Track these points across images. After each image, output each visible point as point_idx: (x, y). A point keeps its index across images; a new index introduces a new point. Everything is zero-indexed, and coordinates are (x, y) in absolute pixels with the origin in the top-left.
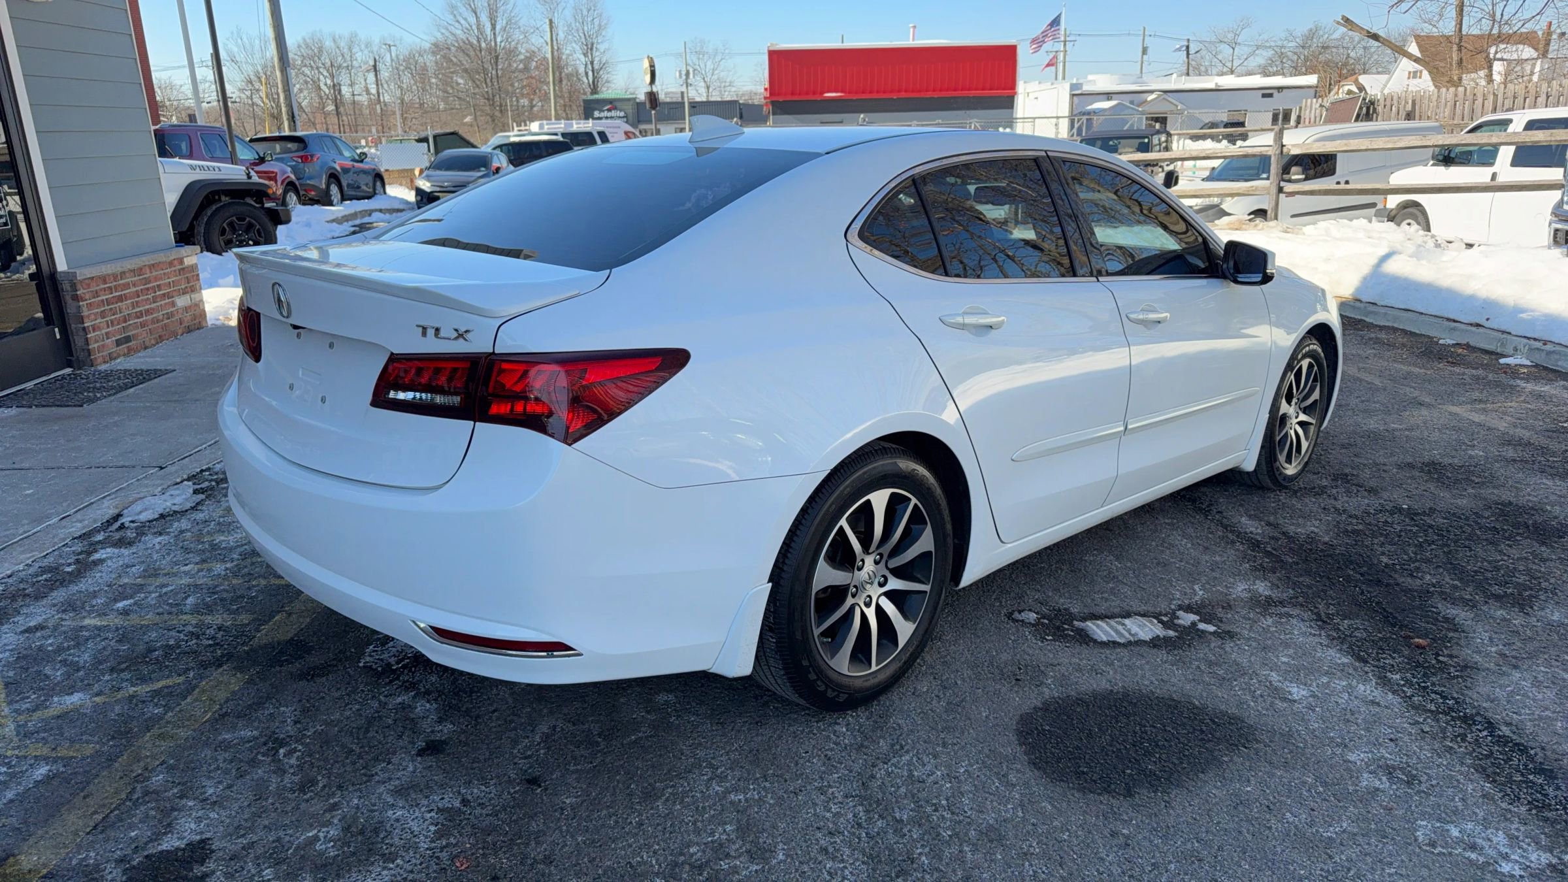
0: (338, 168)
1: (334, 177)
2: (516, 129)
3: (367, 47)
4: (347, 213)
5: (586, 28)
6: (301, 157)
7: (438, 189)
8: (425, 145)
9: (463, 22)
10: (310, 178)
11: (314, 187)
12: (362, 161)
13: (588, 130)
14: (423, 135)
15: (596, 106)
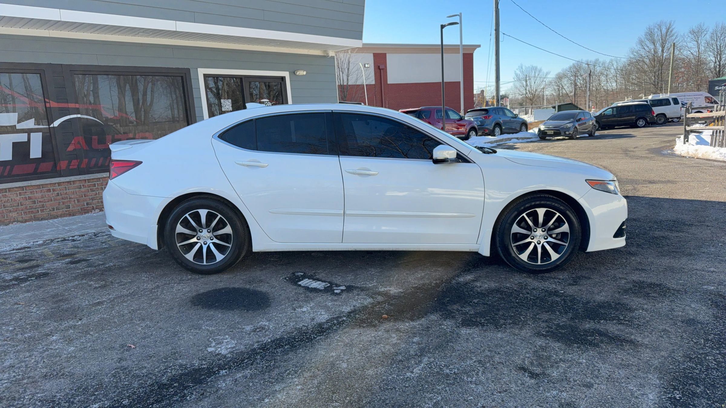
0: (502, 122)
1: (498, 125)
2: (626, 99)
3: (602, 65)
4: (498, 139)
5: (718, 43)
6: (484, 117)
7: (547, 129)
8: (554, 109)
9: (646, 48)
10: (487, 125)
11: (488, 129)
12: (516, 118)
13: (667, 98)
14: (554, 105)
15: (717, 84)
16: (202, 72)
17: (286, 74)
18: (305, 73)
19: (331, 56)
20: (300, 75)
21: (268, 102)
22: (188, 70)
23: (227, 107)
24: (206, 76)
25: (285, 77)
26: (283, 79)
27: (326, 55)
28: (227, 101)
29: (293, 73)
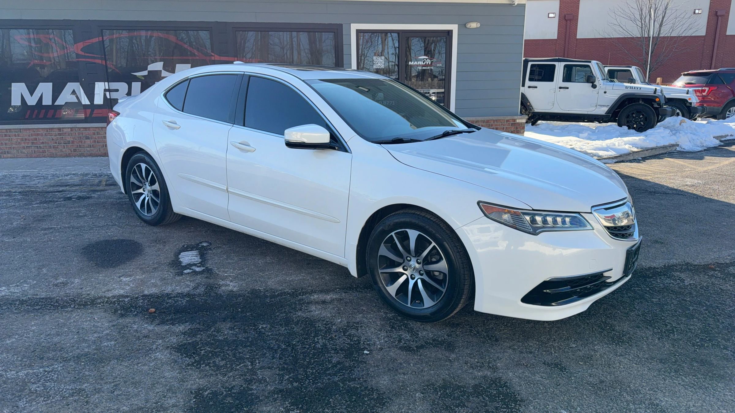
16: (354, 27)
17: (454, 28)
18: (479, 25)
19: (518, 4)
20: (471, 27)
21: (427, 59)
22: (341, 25)
23: (379, 64)
24: (358, 32)
25: (452, 30)
26: (449, 33)
27: (511, 3)
28: (380, 58)
29: (463, 26)
